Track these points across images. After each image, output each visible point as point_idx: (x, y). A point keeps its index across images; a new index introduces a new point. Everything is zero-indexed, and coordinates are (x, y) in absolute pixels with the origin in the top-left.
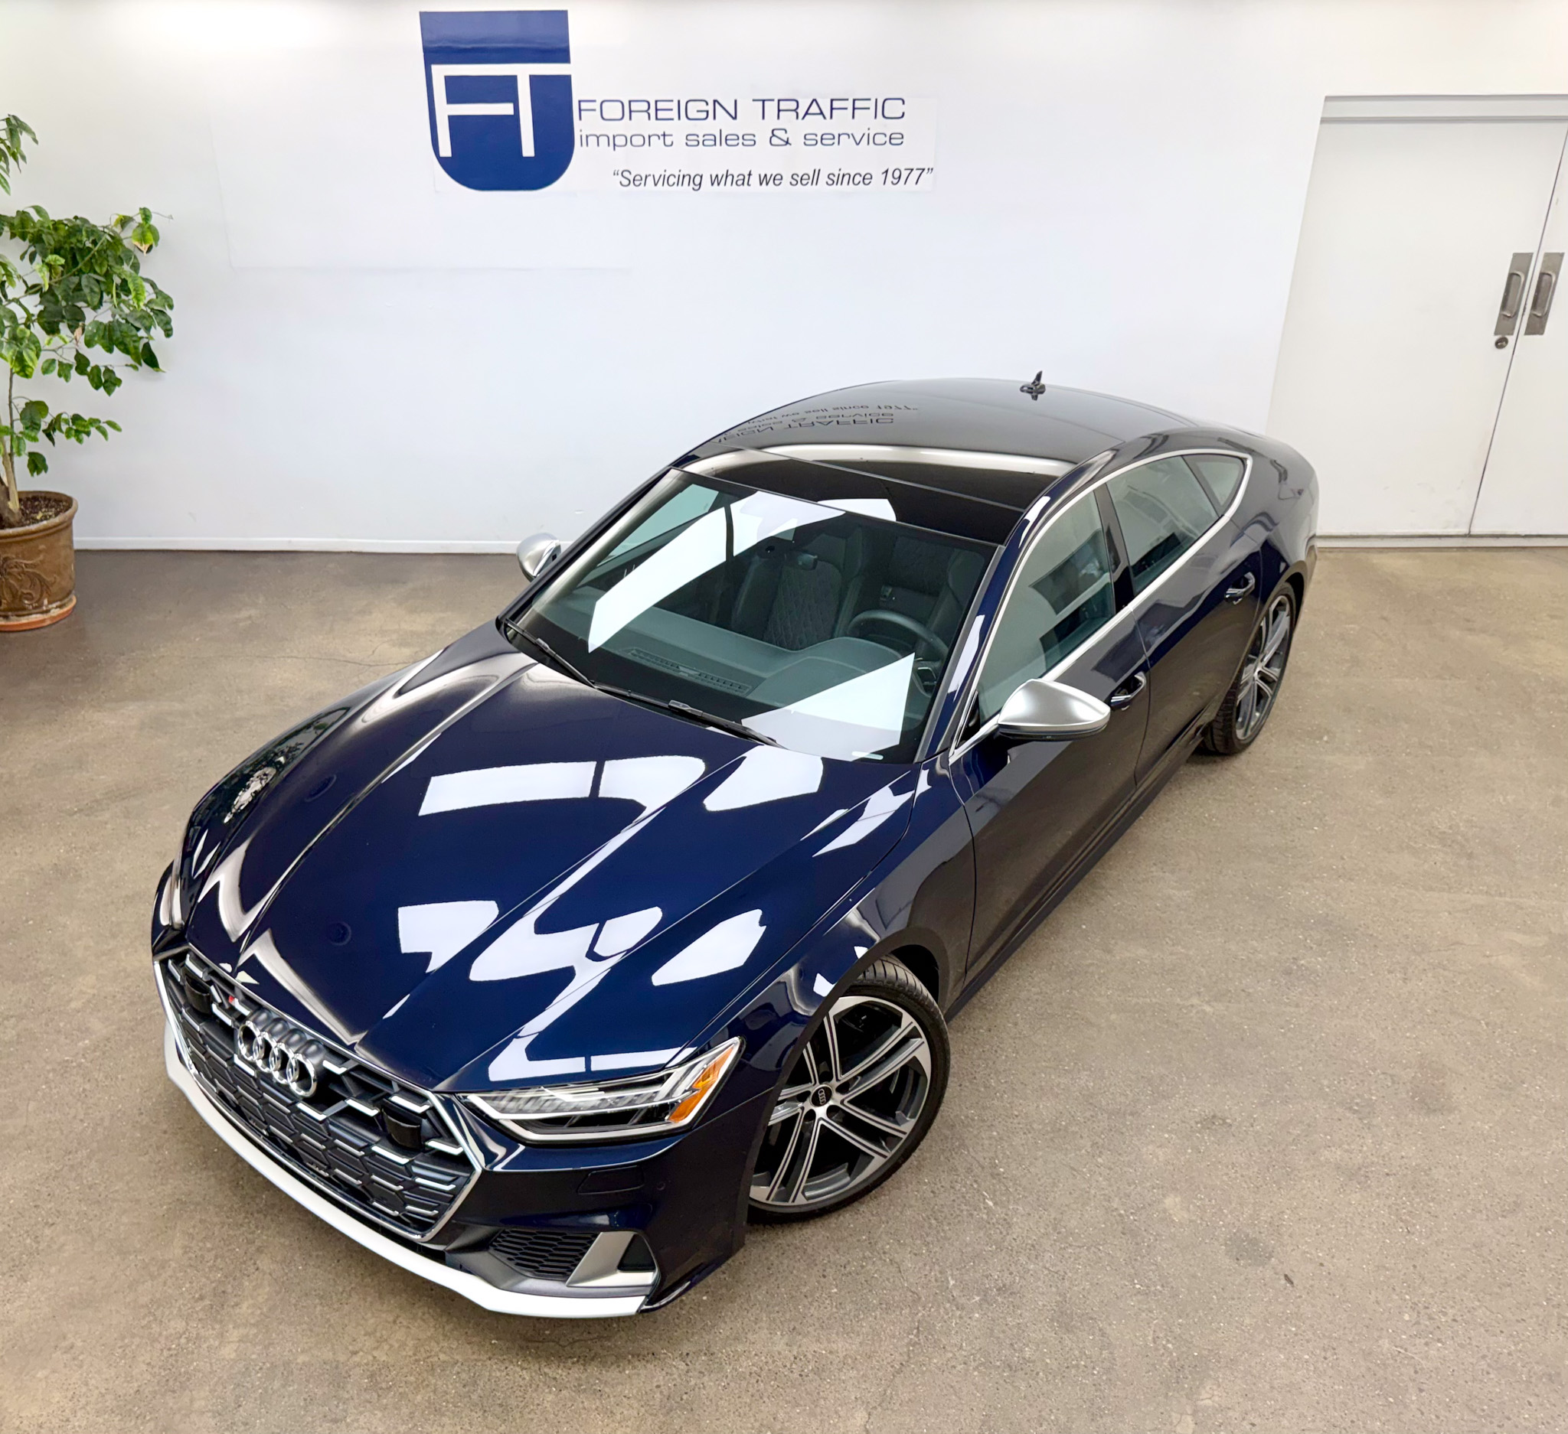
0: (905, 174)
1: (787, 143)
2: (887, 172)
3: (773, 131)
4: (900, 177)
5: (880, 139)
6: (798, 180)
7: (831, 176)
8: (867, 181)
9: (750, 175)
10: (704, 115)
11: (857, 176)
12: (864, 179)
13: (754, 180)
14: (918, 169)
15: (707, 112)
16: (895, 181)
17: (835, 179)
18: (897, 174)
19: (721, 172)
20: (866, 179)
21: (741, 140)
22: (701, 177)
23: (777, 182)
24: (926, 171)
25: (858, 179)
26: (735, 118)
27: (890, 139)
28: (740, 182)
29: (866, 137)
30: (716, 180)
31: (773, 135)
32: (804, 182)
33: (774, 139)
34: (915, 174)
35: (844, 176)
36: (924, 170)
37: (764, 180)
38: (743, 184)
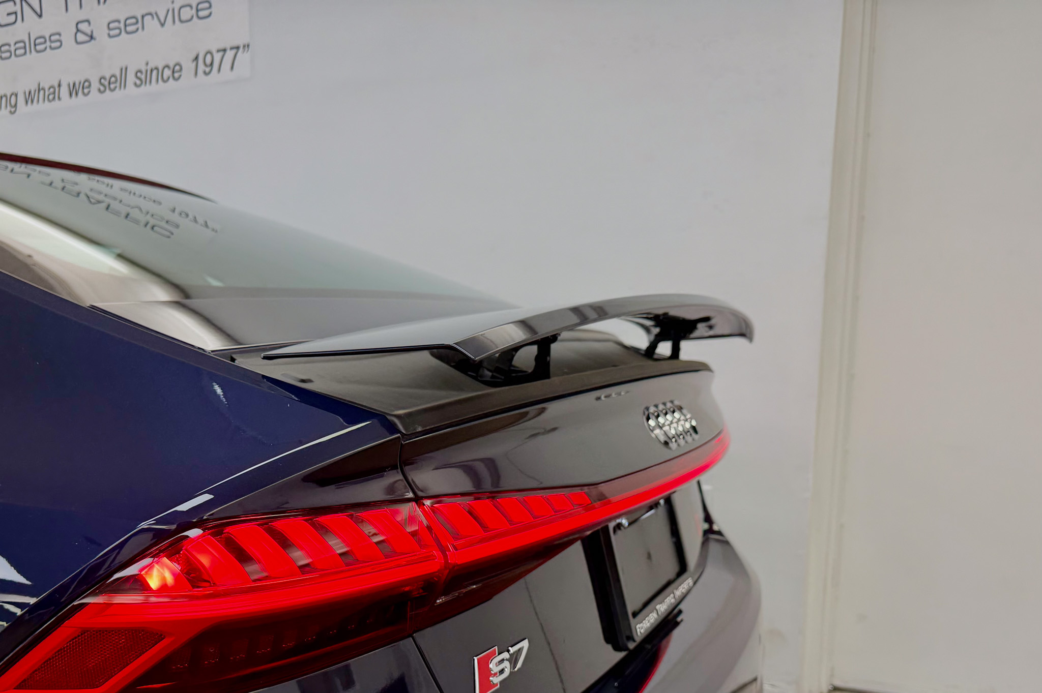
0: (218, 57)
1: (92, 37)
2: (197, 58)
3: (77, 24)
4: (212, 64)
5: (186, 13)
6: (109, 84)
7: (139, 74)
8: (176, 75)
9: (59, 86)
10: (13, 18)
11: (166, 70)
12: (173, 72)
13: (64, 91)
14: (232, 48)
15: (16, 13)
16: (208, 70)
17: (143, 77)
18: (208, 60)
19: (33, 87)
20: (176, 71)
21: (48, 43)
22: (16, 95)
23: (86, 91)
24: (241, 50)
25: (167, 73)
26: (40, 16)
27: (197, 11)
28: (51, 97)
29: (170, 13)
30: (29, 98)
31: (78, 30)
32: (112, 86)
33: (79, 35)
34: (230, 54)
35: (152, 71)
36: (238, 48)
37: (73, 90)
38: (54, 98)
